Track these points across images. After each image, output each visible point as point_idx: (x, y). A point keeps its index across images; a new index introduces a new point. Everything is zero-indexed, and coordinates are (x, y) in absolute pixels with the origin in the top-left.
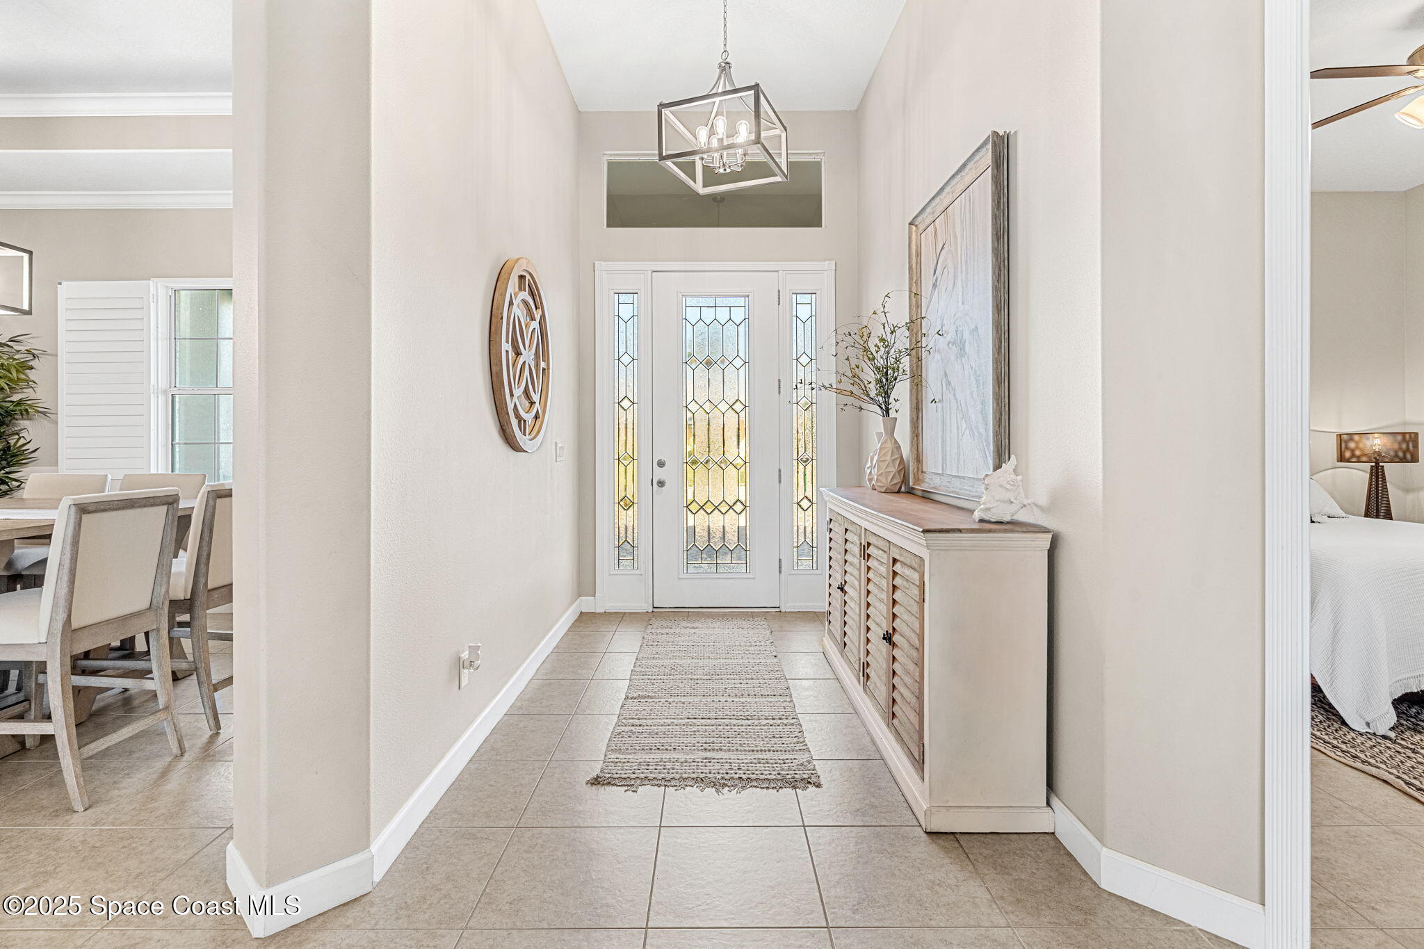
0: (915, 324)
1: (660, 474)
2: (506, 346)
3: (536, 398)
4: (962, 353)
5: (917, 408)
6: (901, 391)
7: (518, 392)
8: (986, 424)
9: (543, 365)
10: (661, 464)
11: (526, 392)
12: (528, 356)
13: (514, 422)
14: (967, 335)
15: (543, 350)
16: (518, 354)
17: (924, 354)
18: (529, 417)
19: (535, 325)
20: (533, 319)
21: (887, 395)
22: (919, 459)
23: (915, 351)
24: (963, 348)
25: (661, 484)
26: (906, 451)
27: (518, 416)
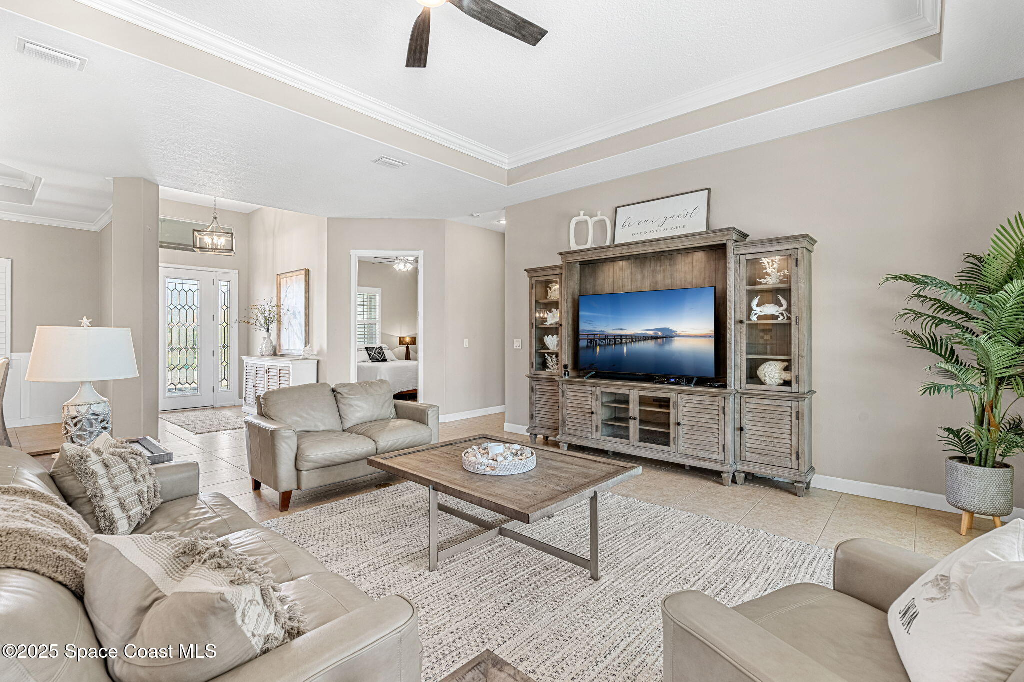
0: (279, 306)
4: (295, 317)
5: (279, 330)
6: (274, 327)
8: (302, 333)
14: (297, 313)
17: (282, 315)
21: (268, 326)
22: (280, 345)
23: (279, 314)
24: (296, 316)
26: (275, 342)
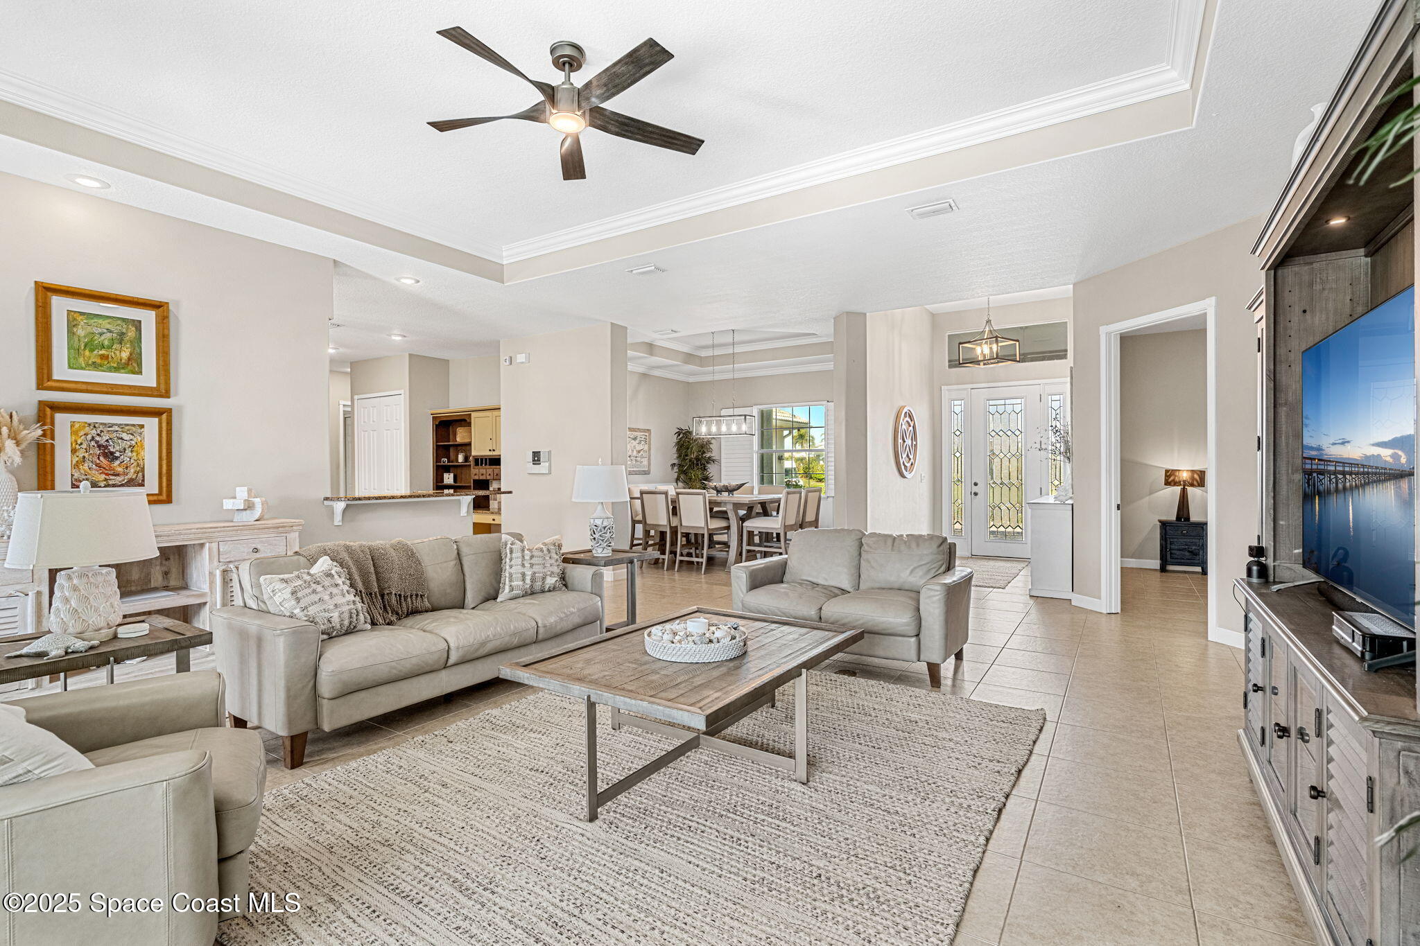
1: (975, 489)
2: (900, 441)
3: (911, 457)
7: (904, 456)
9: (914, 443)
10: (976, 484)
11: (908, 456)
12: (908, 442)
13: (903, 467)
15: (914, 437)
16: (904, 442)
18: (908, 465)
19: (911, 428)
20: (910, 426)
25: (976, 494)
27: (905, 466)
